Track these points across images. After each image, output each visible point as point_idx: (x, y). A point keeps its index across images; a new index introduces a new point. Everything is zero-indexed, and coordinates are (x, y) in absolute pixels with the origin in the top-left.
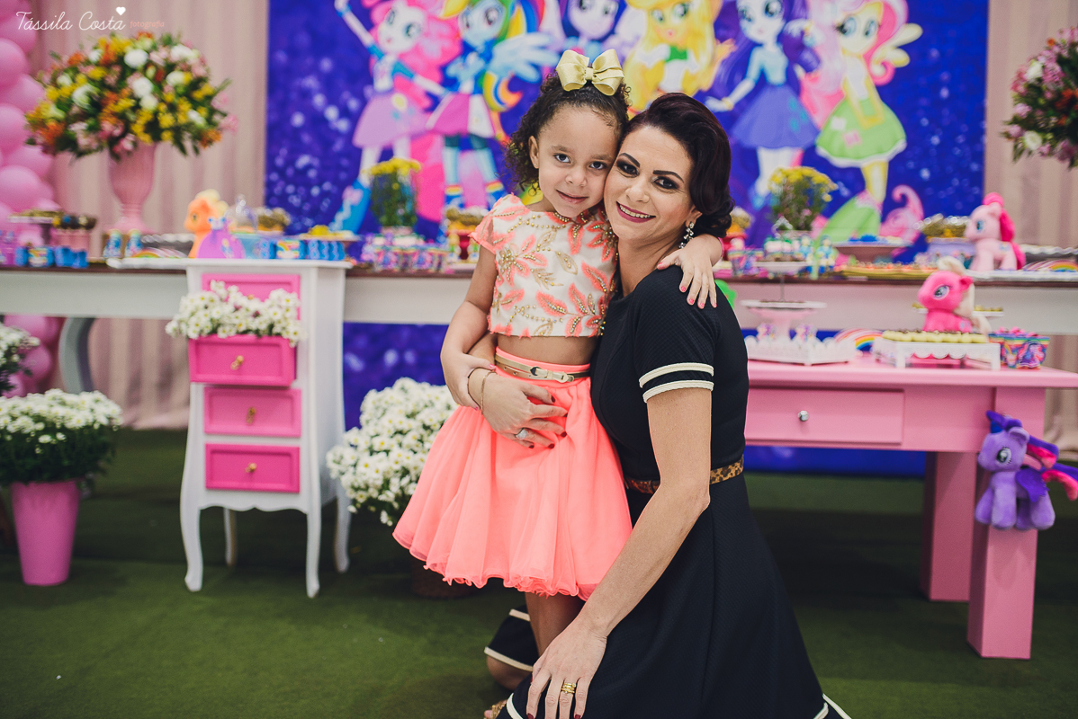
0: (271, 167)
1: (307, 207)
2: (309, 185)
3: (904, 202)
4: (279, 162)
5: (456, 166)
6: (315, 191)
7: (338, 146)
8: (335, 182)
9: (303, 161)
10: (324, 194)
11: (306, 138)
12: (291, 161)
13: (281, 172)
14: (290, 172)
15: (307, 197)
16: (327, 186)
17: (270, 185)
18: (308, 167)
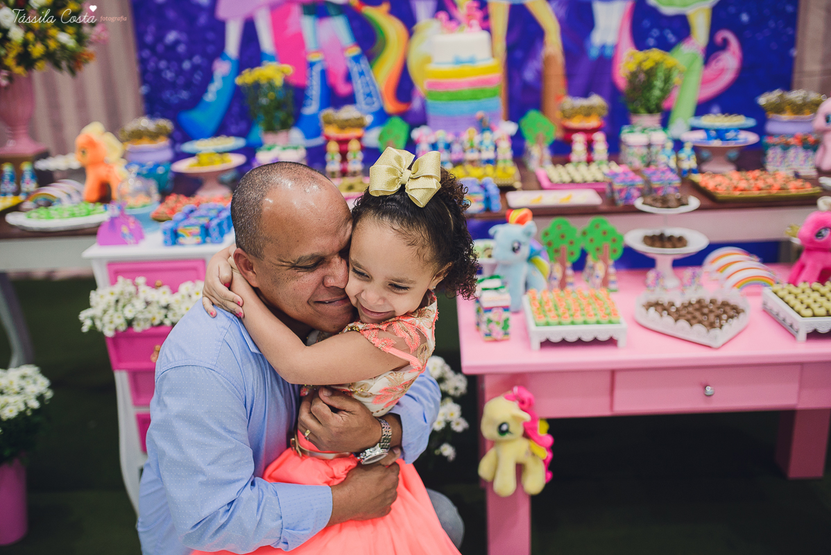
0: (141, 44)
1: (181, 81)
2: (180, 59)
3: (725, 45)
4: (149, 39)
5: (315, 33)
6: (186, 65)
7: (203, 20)
8: (204, 55)
9: (171, 36)
10: (195, 68)
11: (171, 14)
12: (160, 38)
13: (152, 48)
14: (160, 48)
15: (180, 72)
16: (197, 59)
17: (142, 62)
18: (177, 43)
